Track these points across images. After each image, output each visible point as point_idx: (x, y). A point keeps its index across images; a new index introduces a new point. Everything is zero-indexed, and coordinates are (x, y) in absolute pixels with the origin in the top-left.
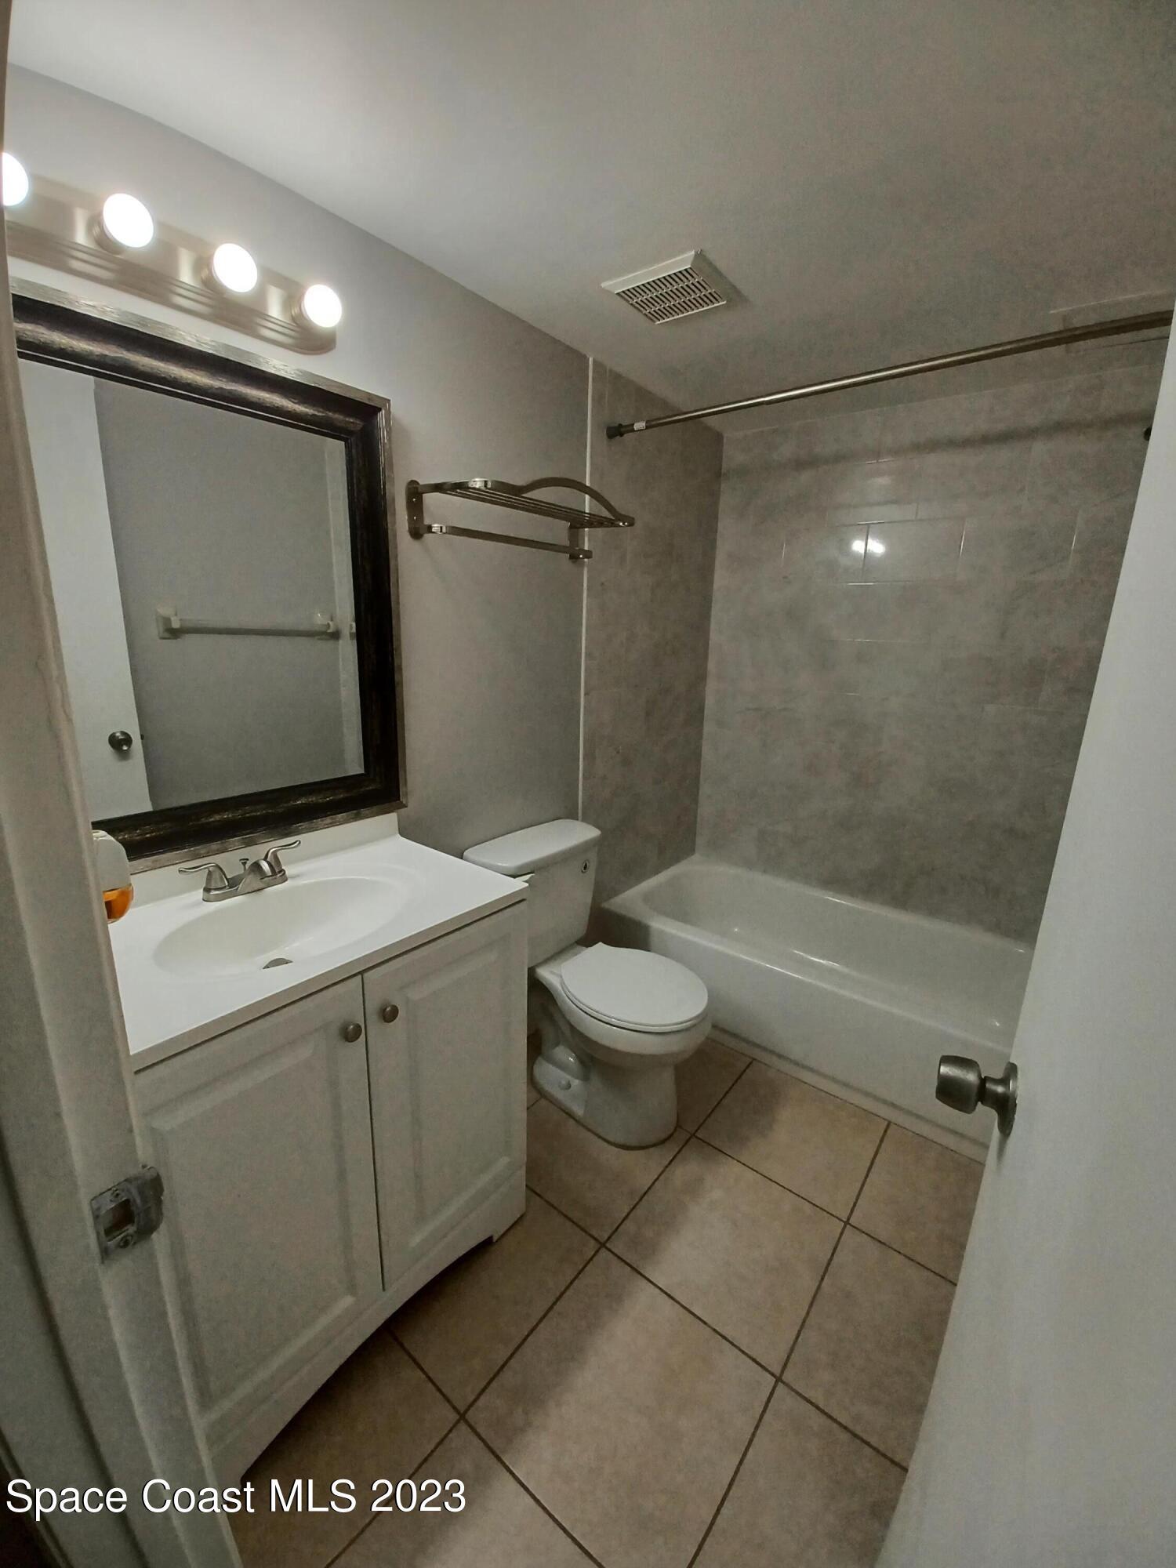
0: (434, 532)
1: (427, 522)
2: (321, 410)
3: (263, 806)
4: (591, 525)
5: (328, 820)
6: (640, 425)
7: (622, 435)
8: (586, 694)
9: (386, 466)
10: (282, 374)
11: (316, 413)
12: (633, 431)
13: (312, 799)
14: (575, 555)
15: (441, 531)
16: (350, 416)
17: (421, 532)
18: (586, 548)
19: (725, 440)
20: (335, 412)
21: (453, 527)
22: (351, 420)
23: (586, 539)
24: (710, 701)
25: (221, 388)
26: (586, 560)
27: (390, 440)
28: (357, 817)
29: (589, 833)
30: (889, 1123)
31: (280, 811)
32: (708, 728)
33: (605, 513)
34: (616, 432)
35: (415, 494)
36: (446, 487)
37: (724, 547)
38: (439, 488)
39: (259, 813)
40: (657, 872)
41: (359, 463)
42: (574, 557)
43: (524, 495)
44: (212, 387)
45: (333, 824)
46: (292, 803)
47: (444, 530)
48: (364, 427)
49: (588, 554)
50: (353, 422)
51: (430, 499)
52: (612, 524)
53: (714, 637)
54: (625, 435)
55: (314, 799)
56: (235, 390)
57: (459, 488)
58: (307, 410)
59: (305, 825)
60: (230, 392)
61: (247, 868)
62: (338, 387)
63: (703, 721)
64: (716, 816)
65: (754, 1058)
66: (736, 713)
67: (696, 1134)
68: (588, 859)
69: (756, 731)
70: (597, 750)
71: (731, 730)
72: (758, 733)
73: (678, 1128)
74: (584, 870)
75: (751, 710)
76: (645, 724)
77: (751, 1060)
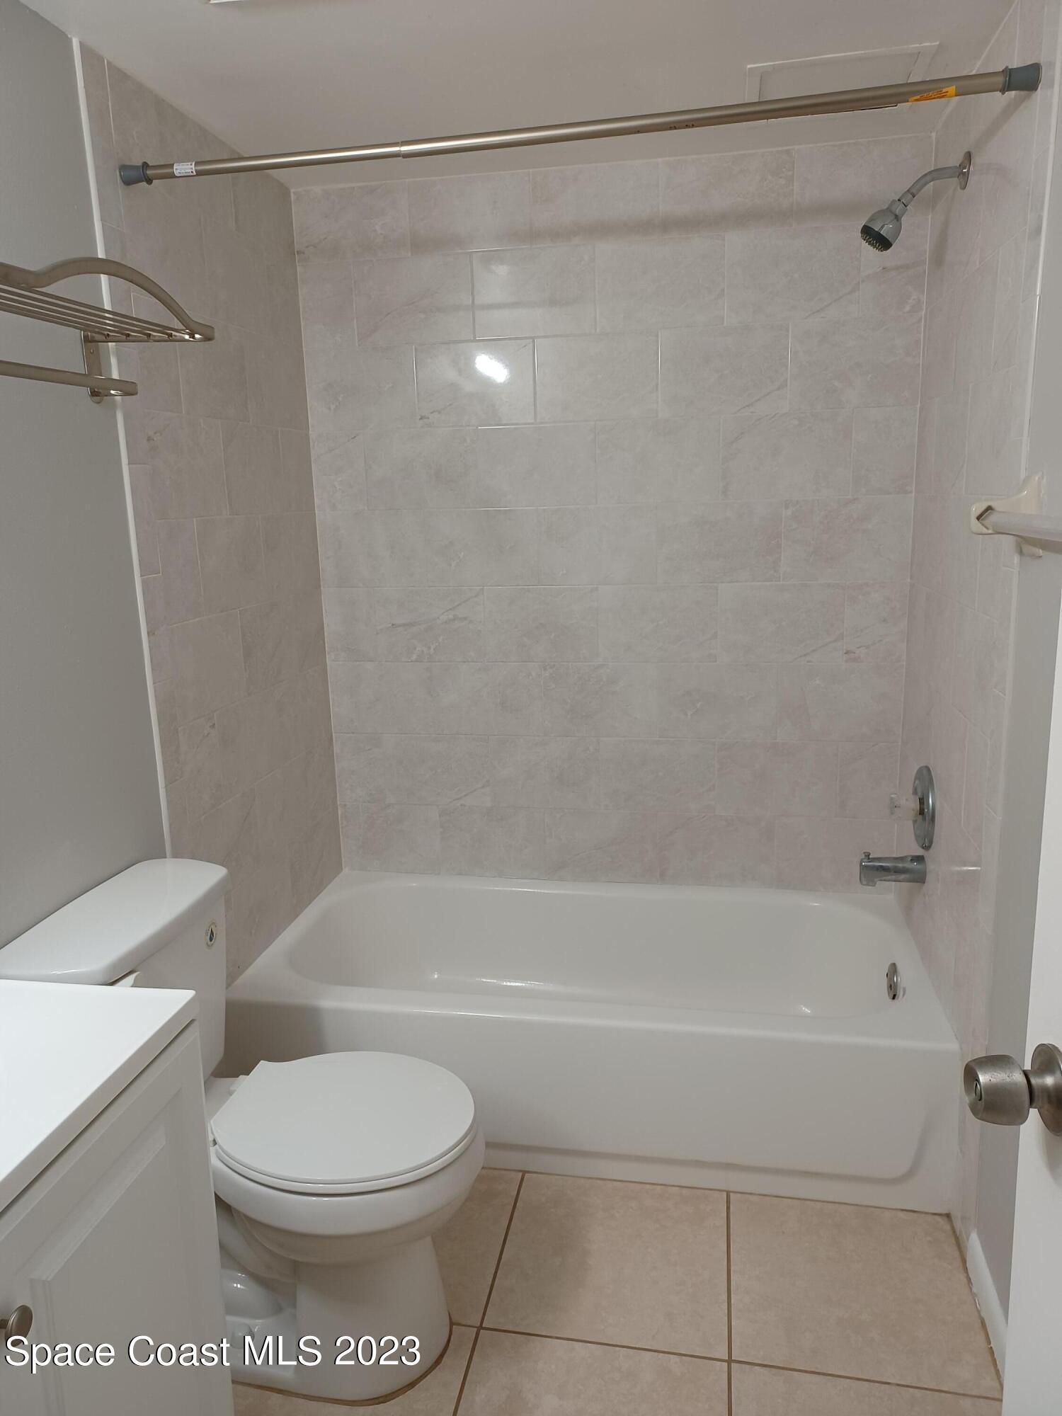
6: (184, 168)
7: (150, 181)
8: (151, 633)
14: (98, 389)
18: (115, 376)
19: (293, 197)
23: (113, 361)
24: (332, 623)
26: (119, 398)
29: (212, 874)
30: (728, 1193)
32: (335, 663)
34: (137, 175)
40: (294, 915)
42: (94, 393)
52: (167, 335)
53: (324, 515)
54: (157, 181)
63: (322, 651)
64: (369, 802)
65: (523, 1169)
66: (377, 634)
67: (484, 1326)
68: (213, 923)
69: (414, 657)
70: (179, 729)
71: (373, 661)
72: (416, 661)
73: (452, 1324)
74: (209, 943)
75: (400, 626)
76: (246, 670)
77: (520, 1174)
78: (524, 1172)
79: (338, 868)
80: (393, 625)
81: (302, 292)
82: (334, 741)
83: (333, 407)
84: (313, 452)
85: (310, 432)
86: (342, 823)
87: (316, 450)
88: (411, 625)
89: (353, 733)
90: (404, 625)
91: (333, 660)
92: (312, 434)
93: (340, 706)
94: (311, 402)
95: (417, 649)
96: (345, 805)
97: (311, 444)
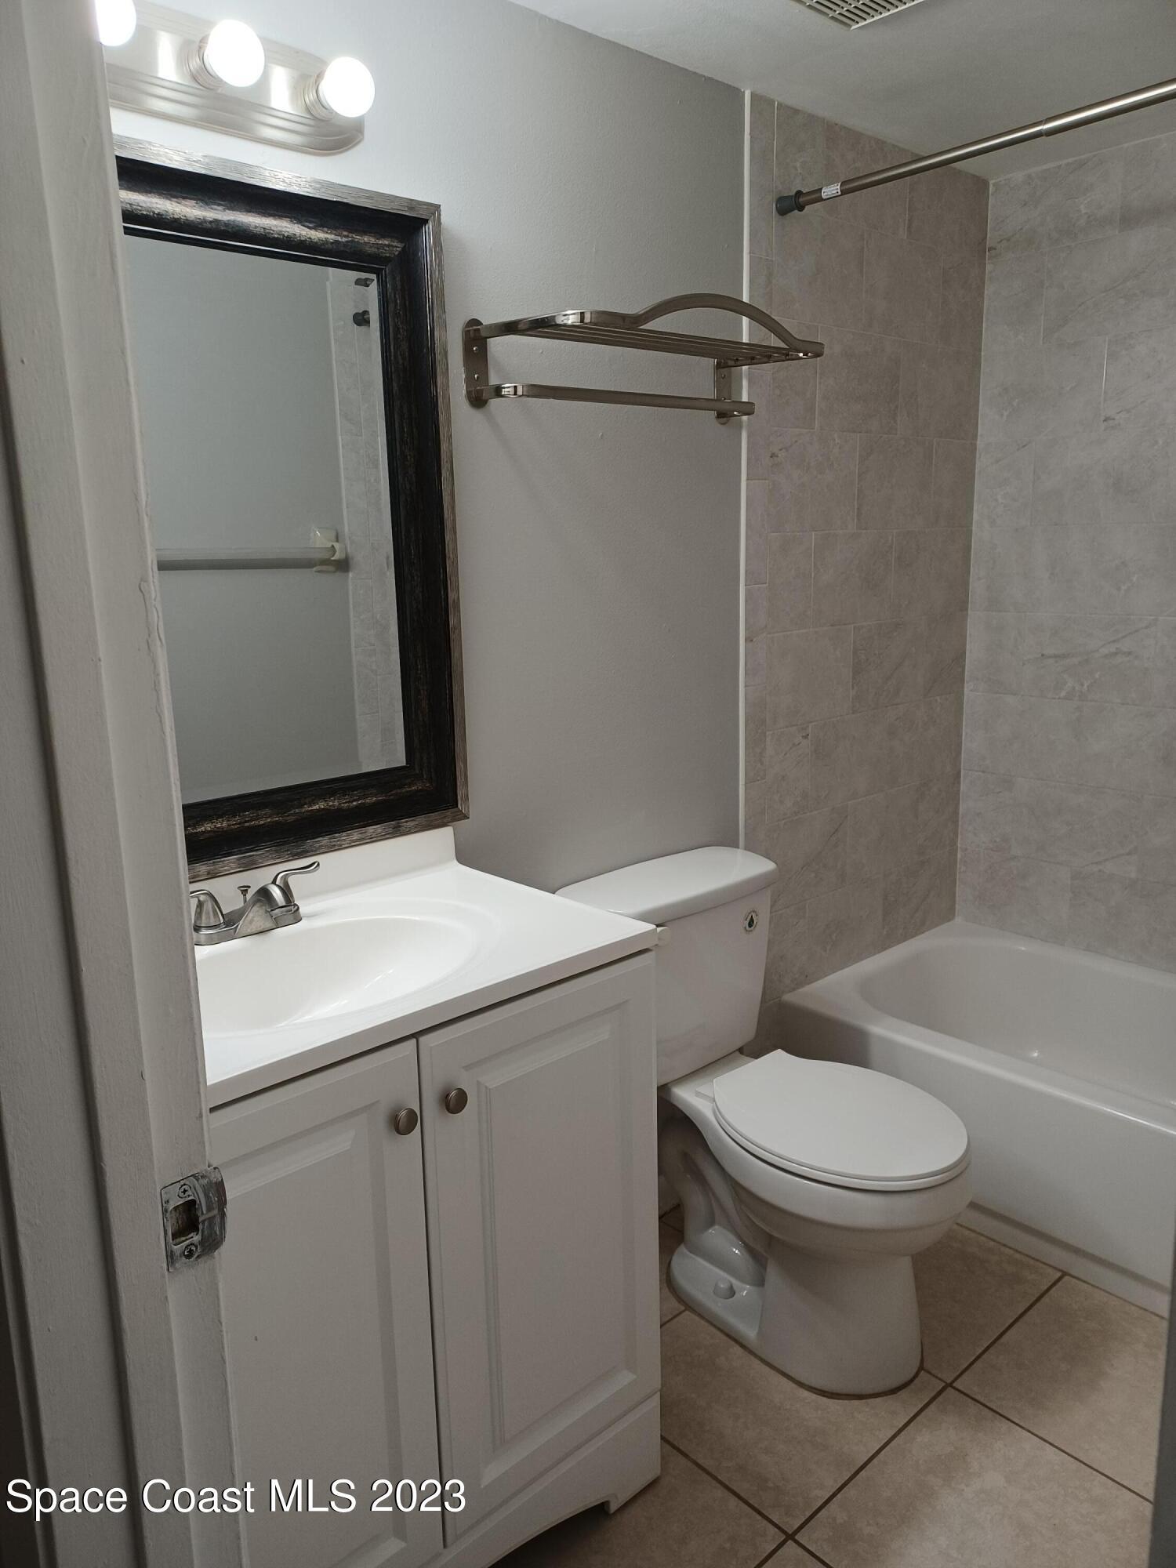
0: (503, 396)
1: (494, 381)
2: (345, 233)
3: (268, 811)
4: (752, 360)
5: (356, 835)
6: (831, 190)
7: (801, 208)
8: (748, 640)
9: (435, 305)
10: (294, 189)
11: (339, 239)
12: (822, 200)
13: (334, 803)
14: (727, 412)
15: (515, 394)
16: (383, 237)
17: (485, 396)
18: (745, 399)
19: (991, 189)
20: (364, 233)
21: (532, 385)
22: (387, 243)
23: (745, 383)
24: (975, 651)
25: (216, 221)
26: (745, 418)
27: (440, 265)
28: (397, 832)
29: (756, 866)
31: (290, 819)
32: (973, 694)
33: (775, 342)
34: (791, 204)
35: (476, 338)
36: (521, 326)
37: (993, 376)
38: (510, 328)
39: (262, 822)
41: (396, 304)
42: (722, 415)
43: (641, 327)
44: (205, 221)
45: (362, 842)
46: (306, 808)
47: (520, 392)
48: (404, 249)
49: (748, 409)
50: (390, 246)
51: (497, 346)
52: (786, 355)
53: (982, 531)
54: (807, 207)
55: (336, 803)
56: (234, 221)
57: (542, 327)
58: (327, 236)
59: (325, 841)
60: (227, 224)
61: (248, 899)
62: (367, 198)
63: (962, 680)
64: (992, 850)
65: (1065, 1270)
66: (1024, 664)
67: (954, 1385)
68: (754, 912)
69: (1063, 694)
70: (767, 733)
71: (1015, 694)
72: (1065, 698)
73: (921, 1368)
74: (748, 928)
75: (1050, 657)
76: (853, 687)
77: (1059, 1274)
78: (1064, 1274)
79: (949, 914)
80: (1043, 655)
81: (989, 290)
82: (962, 778)
83: (1006, 413)
84: (978, 465)
85: (978, 442)
86: (960, 868)
87: (982, 462)
88: (1064, 656)
89: (983, 772)
90: (1055, 656)
91: (971, 690)
92: (980, 443)
93: (973, 742)
94: (984, 408)
95: (1069, 684)
96: (966, 850)
97: (978, 455)
